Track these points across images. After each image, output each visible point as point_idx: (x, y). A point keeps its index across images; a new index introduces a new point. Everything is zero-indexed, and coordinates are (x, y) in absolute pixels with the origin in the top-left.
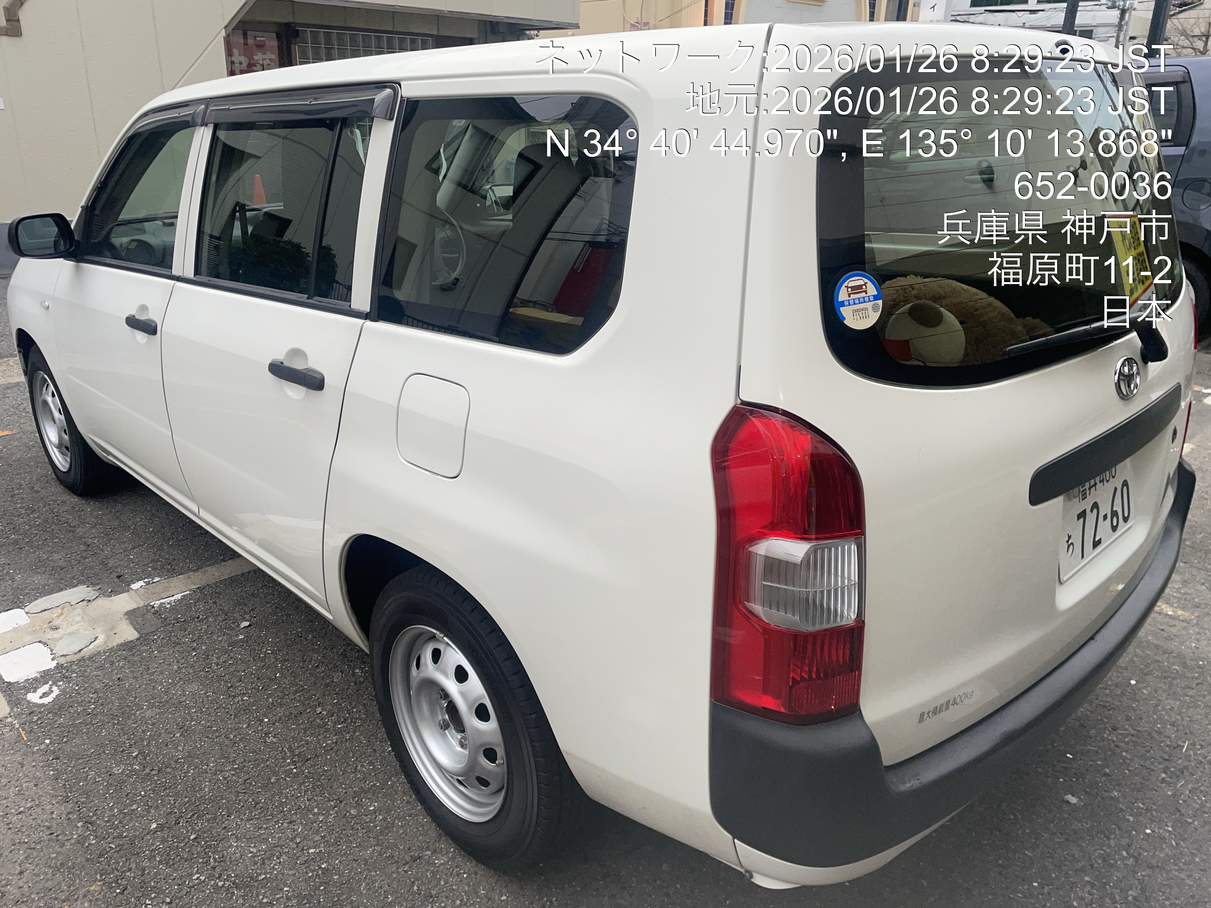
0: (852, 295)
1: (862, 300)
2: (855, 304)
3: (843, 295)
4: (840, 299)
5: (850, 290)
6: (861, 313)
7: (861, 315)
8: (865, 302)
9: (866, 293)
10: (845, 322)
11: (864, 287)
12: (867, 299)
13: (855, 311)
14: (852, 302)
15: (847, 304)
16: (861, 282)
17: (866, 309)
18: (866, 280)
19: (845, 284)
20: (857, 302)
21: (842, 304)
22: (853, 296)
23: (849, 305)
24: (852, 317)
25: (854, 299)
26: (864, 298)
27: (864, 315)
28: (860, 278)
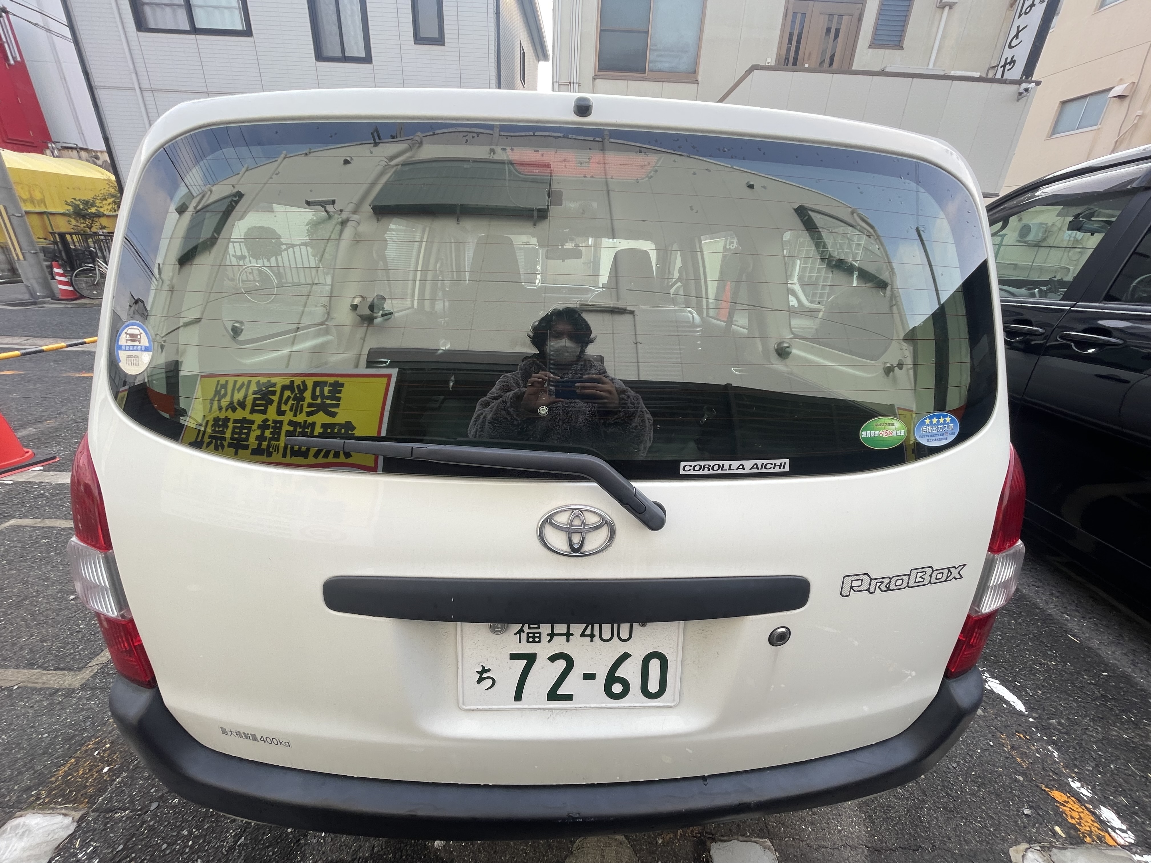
0: (128, 342)
1: (135, 348)
2: (129, 350)
3: (123, 340)
4: (120, 343)
5: (128, 336)
6: (132, 359)
7: (132, 362)
8: (137, 350)
9: (140, 343)
10: (120, 364)
11: (139, 337)
12: (139, 348)
13: (129, 356)
14: (127, 348)
15: (124, 348)
16: (136, 332)
17: (137, 357)
18: (142, 331)
19: (125, 331)
20: (131, 348)
21: (120, 348)
22: (130, 343)
23: (125, 350)
24: (125, 362)
25: (129, 346)
26: (137, 346)
27: (135, 362)
28: (137, 327)
